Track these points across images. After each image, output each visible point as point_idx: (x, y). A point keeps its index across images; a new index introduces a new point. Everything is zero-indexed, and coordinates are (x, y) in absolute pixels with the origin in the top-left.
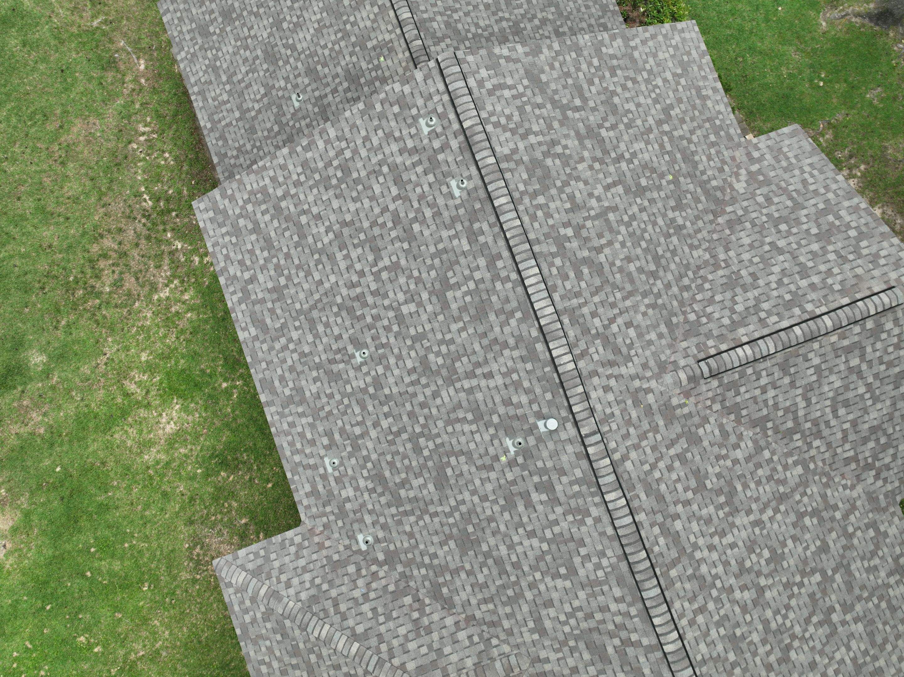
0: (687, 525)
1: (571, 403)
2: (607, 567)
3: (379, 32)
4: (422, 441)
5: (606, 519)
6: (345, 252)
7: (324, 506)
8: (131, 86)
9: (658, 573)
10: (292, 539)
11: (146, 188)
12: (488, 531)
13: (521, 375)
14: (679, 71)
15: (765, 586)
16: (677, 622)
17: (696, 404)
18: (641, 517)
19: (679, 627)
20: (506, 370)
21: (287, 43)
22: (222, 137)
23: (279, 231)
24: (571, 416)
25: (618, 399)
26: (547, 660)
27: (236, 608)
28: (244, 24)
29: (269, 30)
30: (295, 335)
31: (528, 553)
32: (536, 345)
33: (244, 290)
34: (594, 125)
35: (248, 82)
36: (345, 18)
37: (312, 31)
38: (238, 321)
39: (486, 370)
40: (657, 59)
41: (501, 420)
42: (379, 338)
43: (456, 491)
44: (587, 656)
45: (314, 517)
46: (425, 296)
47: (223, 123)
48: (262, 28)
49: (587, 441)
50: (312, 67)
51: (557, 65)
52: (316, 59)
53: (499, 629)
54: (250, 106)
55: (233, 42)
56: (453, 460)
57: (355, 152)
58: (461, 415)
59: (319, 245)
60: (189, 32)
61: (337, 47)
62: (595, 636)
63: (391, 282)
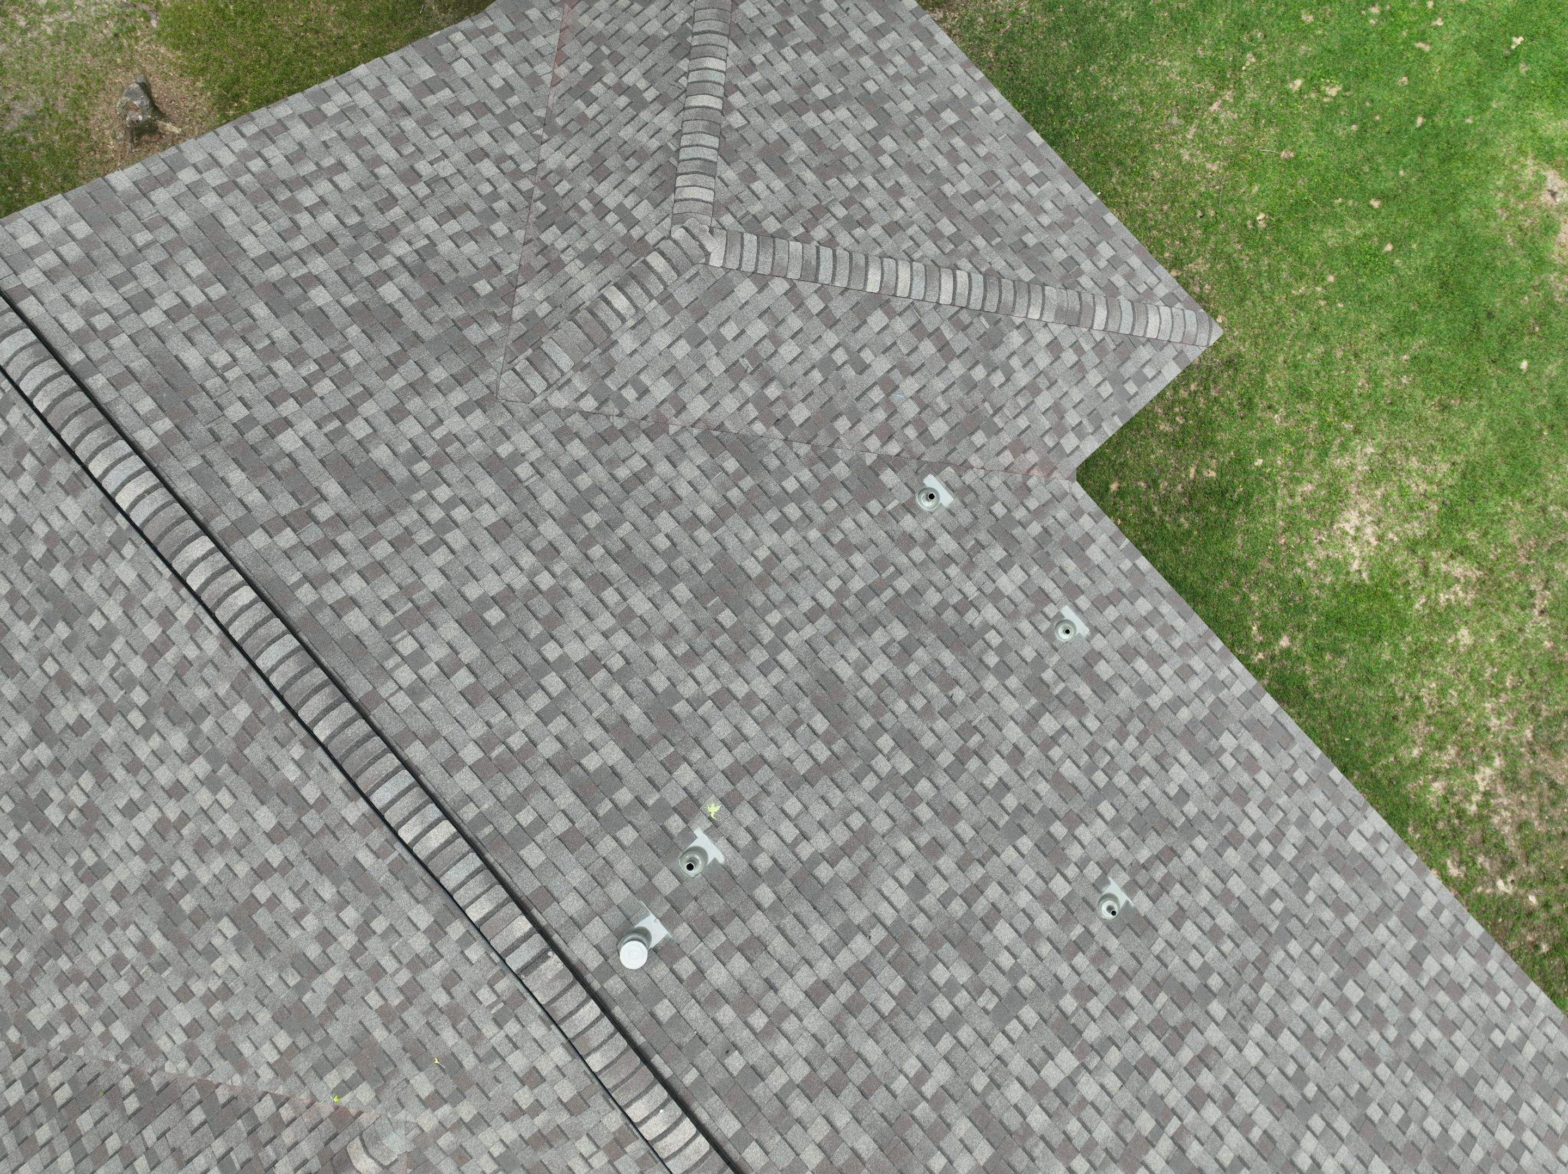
0: (246, 823)
1: (606, 1021)
2: (397, 666)
4: (905, 766)
5: (434, 776)
6: (1256, 1134)
7: (1045, 530)
9: (275, 701)
10: (1081, 436)
12: (687, 629)
13: (746, 1032)
15: (37, 744)
16: (200, 610)
17: (313, 1100)
18: (355, 811)
19: (192, 599)
20: (786, 1026)
23: (1416, 1110)
24: (596, 985)
25: (498, 1062)
26: (463, 411)
27: (1135, 261)
30: (1271, 878)
31: (584, 620)
32: (737, 1126)
33: (1417, 927)
38: (1399, 851)
39: (830, 1003)
41: (751, 897)
42: (1094, 961)
43: (788, 687)
44: (381, 454)
45: (1056, 499)
46: (1037, 1119)
49: (537, 942)
53: (588, 432)
56: (822, 752)
58: (845, 867)
59: (1317, 1123)
62: (374, 505)
63: (1125, 1114)
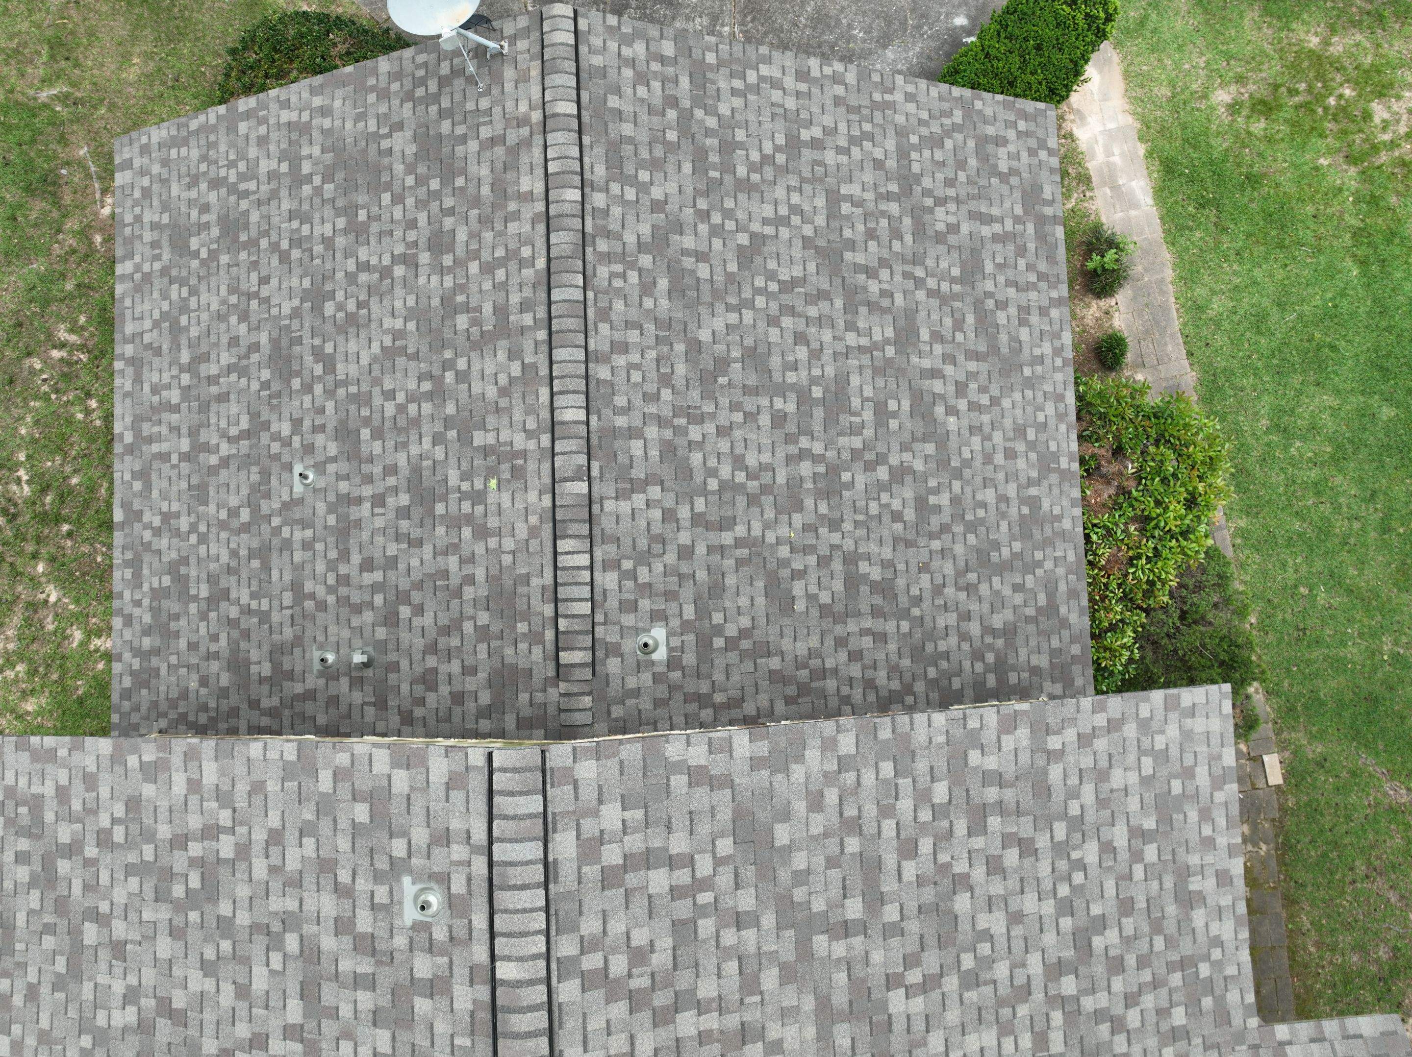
3: (505, 420)
8: (71, 241)
11: (29, 457)
14: (1150, 823)
21: (322, 347)
22: (143, 475)
23: (35, 924)
28: (255, 265)
29: (296, 302)
34: (876, 980)
35: (224, 389)
36: (448, 354)
37: (376, 348)
40: (1105, 787)
47: (155, 448)
48: (285, 291)
50: (352, 425)
51: (832, 796)
52: (365, 412)
54: (214, 441)
55: (223, 289)
57: (243, 851)
59: (101, 1019)
60: (154, 226)
61: (412, 408)
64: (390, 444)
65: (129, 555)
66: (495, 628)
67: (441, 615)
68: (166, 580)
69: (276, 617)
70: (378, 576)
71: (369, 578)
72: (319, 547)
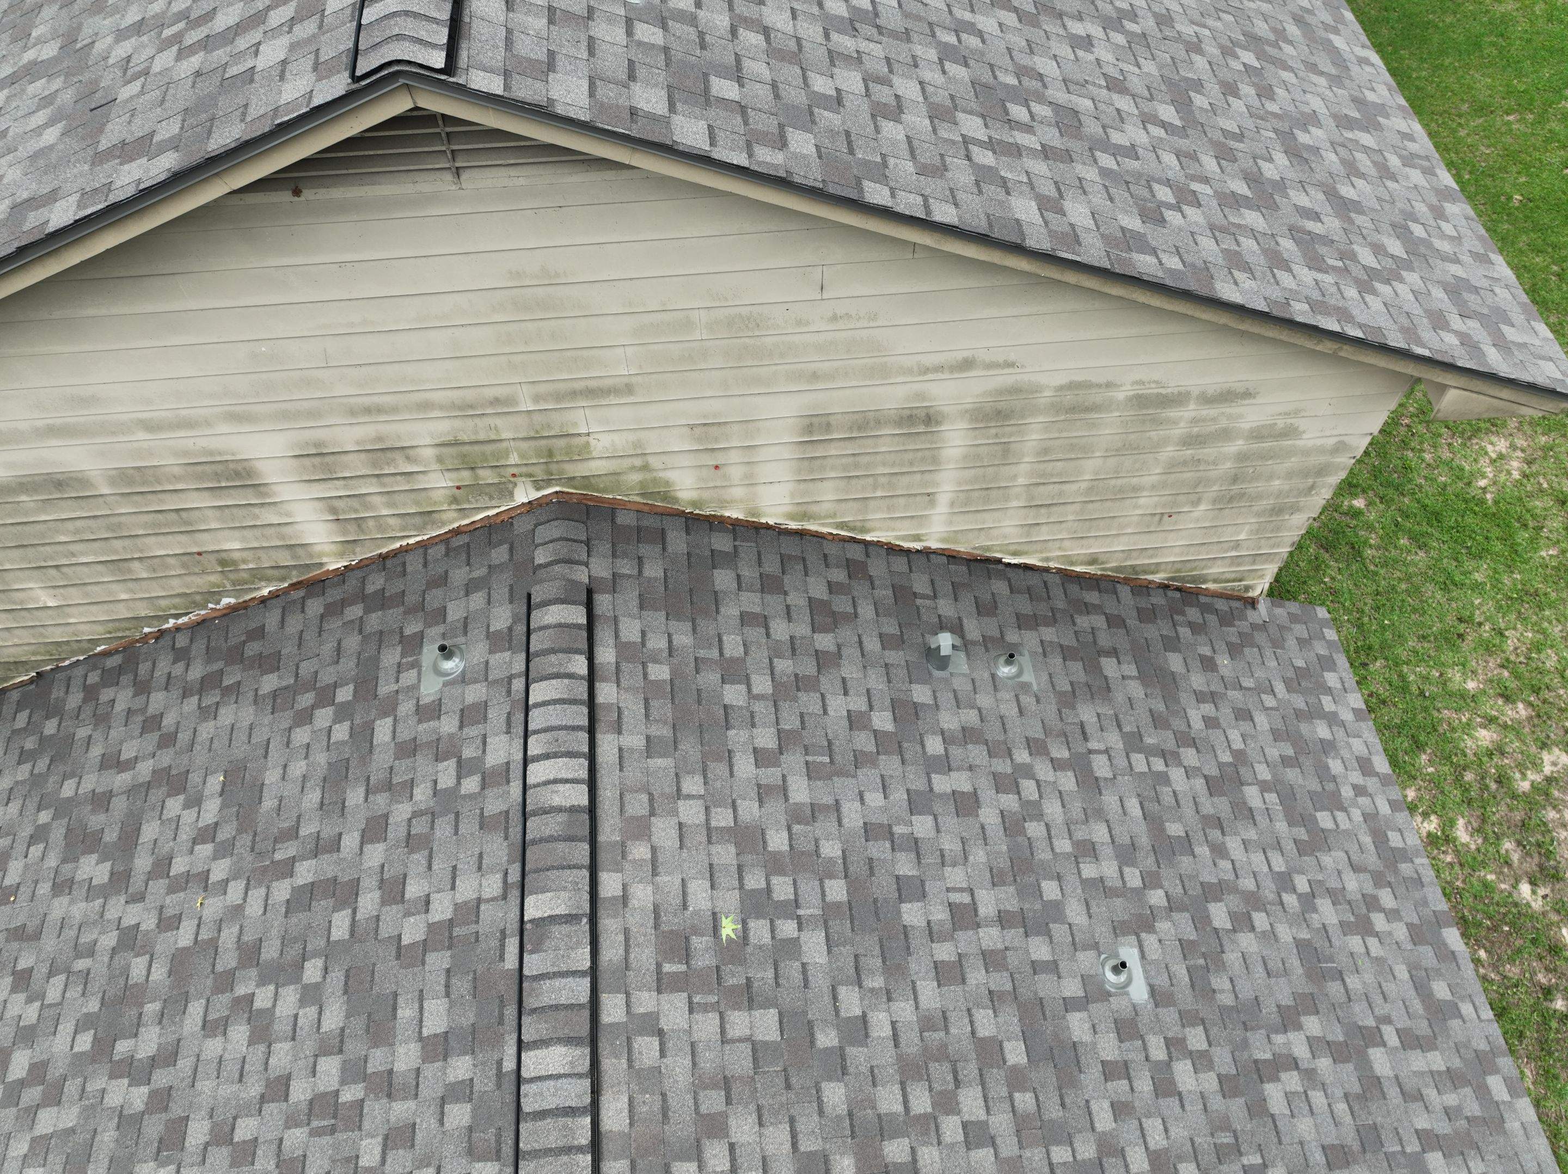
22: (1438, 1010)
47: (1437, 1061)
57: (941, 114)
64: (960, 1028)
65: (1405, 868)
66: (710, 678)
67: (817, 708)
68: (1324, 819)
69: (1114, 740)
70: (942, 783)
71: (960, 782)
72: (1064, 845)
